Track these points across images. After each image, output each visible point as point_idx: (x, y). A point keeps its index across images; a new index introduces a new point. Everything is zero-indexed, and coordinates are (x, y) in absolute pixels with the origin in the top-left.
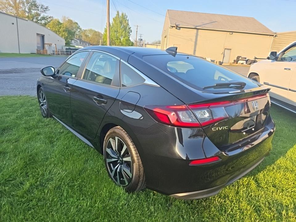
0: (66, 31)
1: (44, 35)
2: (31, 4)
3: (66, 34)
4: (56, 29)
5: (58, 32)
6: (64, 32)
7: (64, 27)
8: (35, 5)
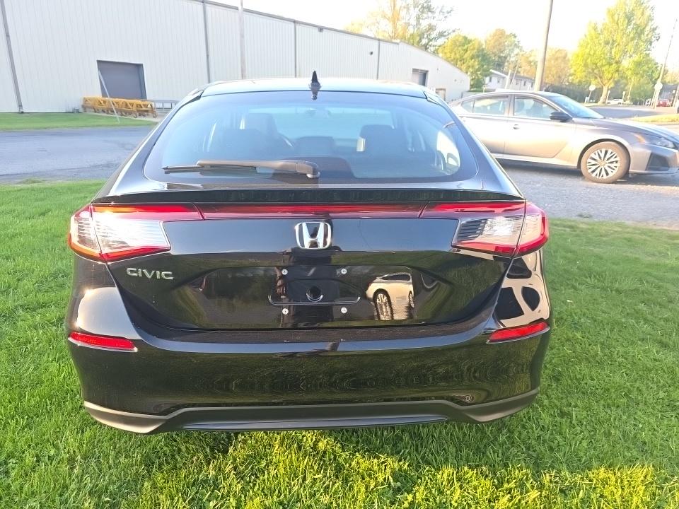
0: (478, 56)
1: (427, 71)
2: (423, 7)
3: (476, 63)
4: (458, 56)
5: (461, 61)
6: (472, 59)
7: (474, 49)
8: (429, 9)
